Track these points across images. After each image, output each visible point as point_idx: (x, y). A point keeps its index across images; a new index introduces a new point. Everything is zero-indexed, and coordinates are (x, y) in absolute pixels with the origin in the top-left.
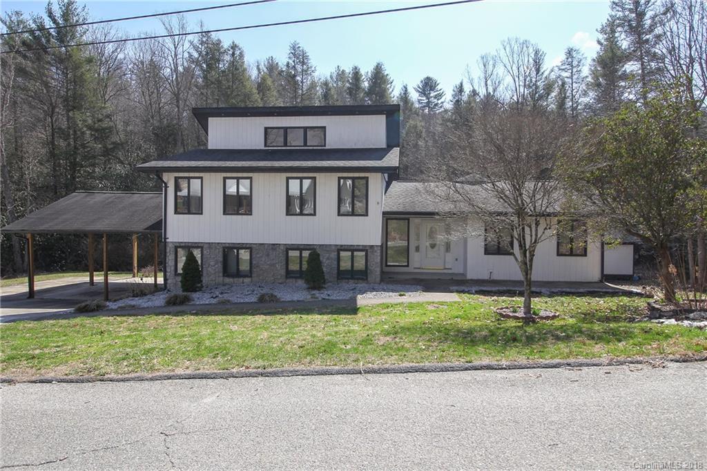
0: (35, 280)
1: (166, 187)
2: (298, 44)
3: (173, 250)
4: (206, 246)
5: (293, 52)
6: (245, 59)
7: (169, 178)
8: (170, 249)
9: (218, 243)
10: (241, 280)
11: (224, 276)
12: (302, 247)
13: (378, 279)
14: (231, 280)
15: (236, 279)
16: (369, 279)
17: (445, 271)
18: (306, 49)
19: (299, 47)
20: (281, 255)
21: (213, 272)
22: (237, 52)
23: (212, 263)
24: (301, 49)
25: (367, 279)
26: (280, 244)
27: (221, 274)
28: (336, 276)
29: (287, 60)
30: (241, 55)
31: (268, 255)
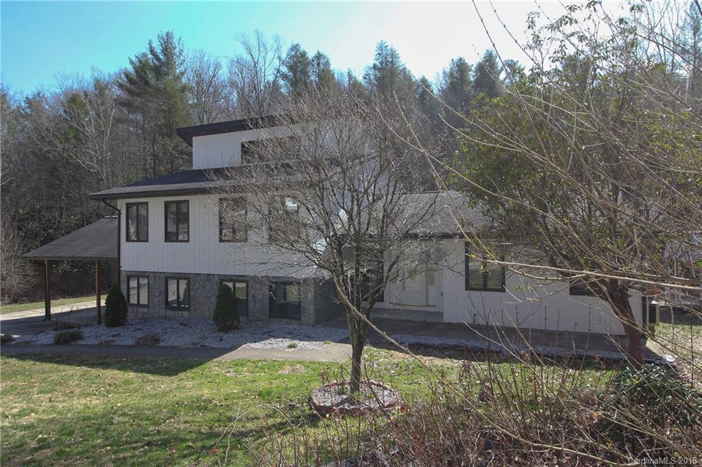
0: (51, 305)
1: (120, 214)
2: (386, 42)
3: (125, 278)
4: (151, 275)
5: (380, 52)
6: (332, 68)
7: (121, 205)
8: (123, 277)
9: (161, 273)
10: (181, 313)
11: (166, 308)
12: (235, 278)
13: (312, 320)
14: (173, 313)
15: (176, 313)
16: (302, 319)
17: (428, 309)
18: (395, 48)
19: (387, 46)
20: (215, 287)
21: (157, 304)
22: (322, 61)
23: (156, 294)
24: (388, 48)
25: (300, 319)
26: (214, 275)
27: (164, 307)
28: (268, 313)
29: (374, 62)
30: (327, 63)
31: (204, 287)
